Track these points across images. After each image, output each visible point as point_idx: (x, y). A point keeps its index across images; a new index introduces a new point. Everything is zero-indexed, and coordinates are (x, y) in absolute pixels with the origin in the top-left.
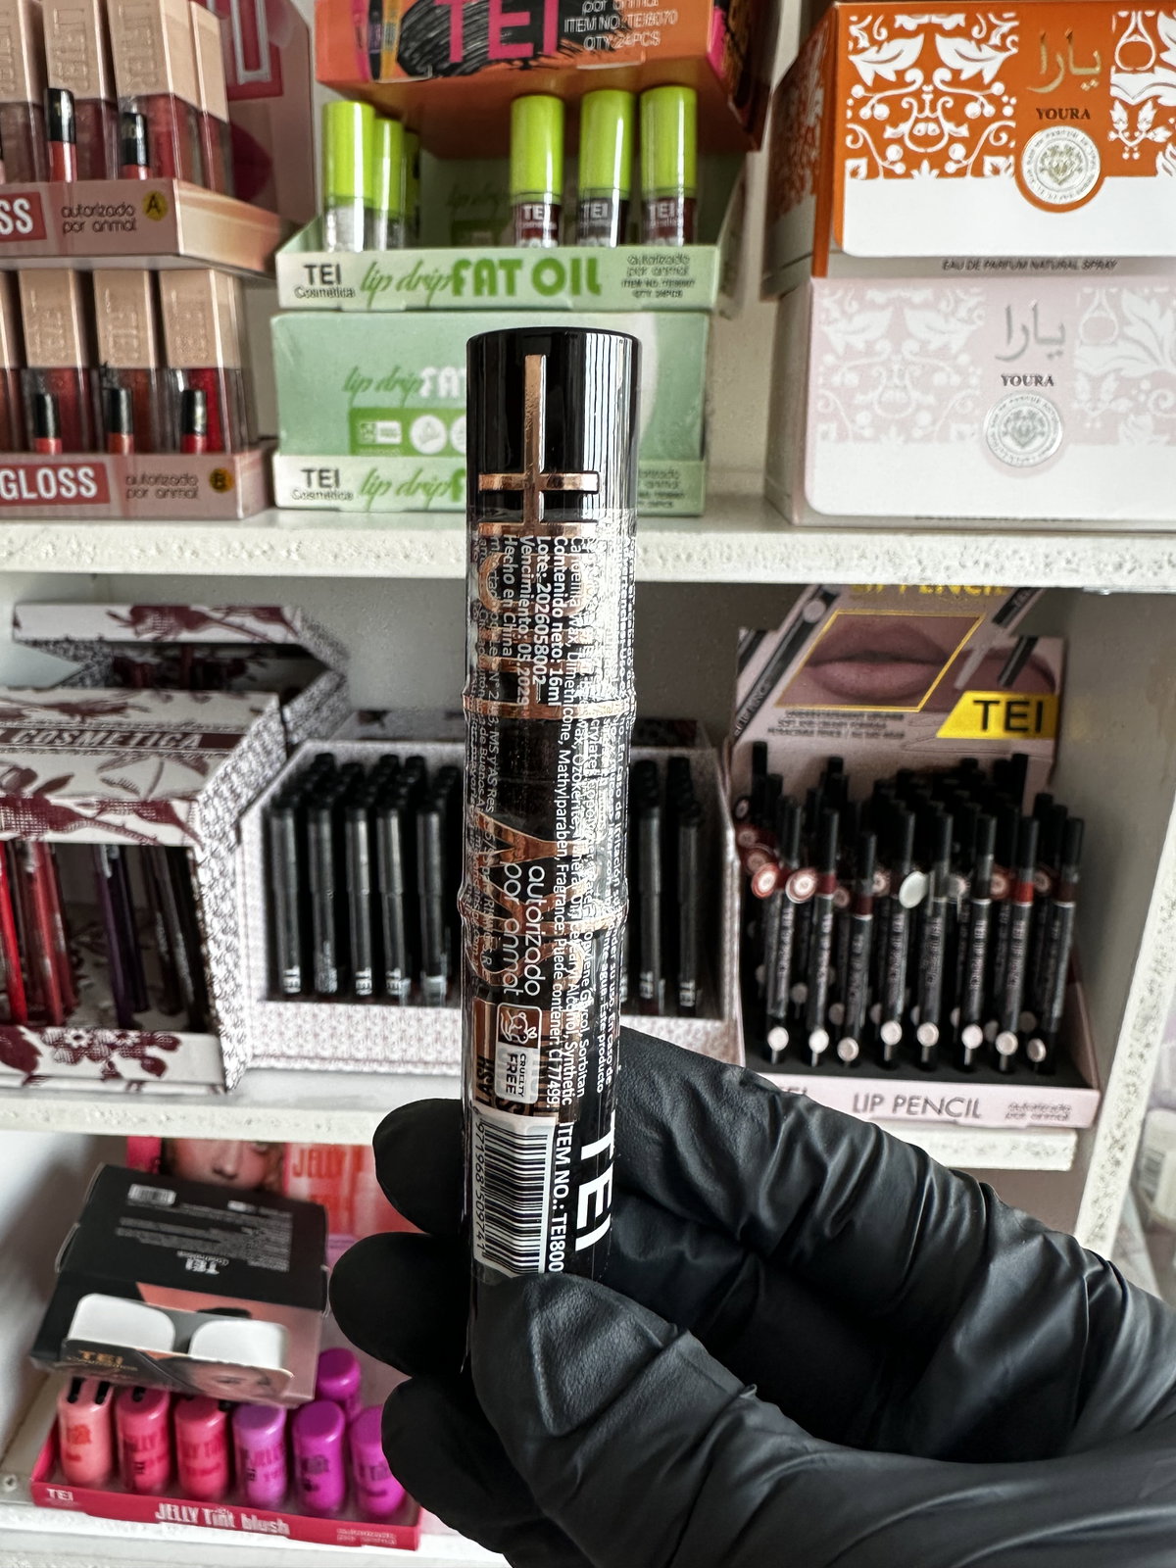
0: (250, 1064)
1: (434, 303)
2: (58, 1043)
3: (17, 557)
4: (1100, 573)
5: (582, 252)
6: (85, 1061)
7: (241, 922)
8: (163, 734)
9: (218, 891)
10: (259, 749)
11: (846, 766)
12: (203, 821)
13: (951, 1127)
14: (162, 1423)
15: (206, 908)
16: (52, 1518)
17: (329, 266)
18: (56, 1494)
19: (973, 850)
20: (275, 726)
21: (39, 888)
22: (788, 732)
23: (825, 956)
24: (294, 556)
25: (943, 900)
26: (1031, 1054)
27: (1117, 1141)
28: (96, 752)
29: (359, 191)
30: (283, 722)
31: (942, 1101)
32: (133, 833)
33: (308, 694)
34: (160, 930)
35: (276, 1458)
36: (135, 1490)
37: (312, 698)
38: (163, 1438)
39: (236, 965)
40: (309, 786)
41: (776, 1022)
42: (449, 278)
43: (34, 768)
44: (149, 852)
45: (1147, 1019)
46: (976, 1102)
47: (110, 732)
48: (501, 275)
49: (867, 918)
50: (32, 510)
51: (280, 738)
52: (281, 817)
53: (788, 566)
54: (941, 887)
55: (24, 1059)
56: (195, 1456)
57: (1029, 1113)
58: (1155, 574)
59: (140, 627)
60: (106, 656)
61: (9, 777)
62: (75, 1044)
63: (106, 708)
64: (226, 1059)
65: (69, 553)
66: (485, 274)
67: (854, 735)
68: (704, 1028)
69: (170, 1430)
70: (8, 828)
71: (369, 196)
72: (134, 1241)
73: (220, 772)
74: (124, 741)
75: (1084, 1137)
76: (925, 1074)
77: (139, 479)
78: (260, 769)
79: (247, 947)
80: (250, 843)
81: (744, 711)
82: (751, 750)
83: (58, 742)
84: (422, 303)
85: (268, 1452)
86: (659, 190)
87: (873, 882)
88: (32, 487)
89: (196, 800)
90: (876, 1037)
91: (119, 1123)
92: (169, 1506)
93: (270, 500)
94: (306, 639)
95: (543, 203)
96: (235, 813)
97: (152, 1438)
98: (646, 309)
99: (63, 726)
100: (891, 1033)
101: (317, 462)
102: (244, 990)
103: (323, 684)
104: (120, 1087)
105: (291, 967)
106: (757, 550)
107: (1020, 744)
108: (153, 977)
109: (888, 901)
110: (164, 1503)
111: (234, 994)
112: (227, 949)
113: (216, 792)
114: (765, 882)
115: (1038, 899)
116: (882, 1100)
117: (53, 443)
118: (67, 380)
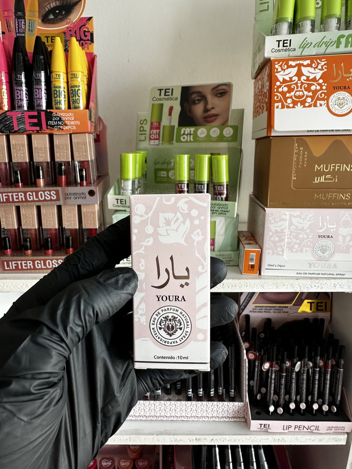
13: (311, 433)
22: (255, 312)
25: (306, 369)
26: (332, 411)
31: (309, 426)
46: (318, 426)
50: (45, 271)
53: (263, 288)
54: (305, 365)
57: (333, 429)
67: (274, 312)
68: (238, 404)
75: (349, 435)
76: (303, 417)
81: (242, 306)
82: (245, 316)
87: (286, 365)
90: (288, 407)
95: (184, 184)
100: (292, 406)
107: (321, 315)
109: (290, 369)
116: (291, 426)
117: (50, 251)
118: (54, 232)
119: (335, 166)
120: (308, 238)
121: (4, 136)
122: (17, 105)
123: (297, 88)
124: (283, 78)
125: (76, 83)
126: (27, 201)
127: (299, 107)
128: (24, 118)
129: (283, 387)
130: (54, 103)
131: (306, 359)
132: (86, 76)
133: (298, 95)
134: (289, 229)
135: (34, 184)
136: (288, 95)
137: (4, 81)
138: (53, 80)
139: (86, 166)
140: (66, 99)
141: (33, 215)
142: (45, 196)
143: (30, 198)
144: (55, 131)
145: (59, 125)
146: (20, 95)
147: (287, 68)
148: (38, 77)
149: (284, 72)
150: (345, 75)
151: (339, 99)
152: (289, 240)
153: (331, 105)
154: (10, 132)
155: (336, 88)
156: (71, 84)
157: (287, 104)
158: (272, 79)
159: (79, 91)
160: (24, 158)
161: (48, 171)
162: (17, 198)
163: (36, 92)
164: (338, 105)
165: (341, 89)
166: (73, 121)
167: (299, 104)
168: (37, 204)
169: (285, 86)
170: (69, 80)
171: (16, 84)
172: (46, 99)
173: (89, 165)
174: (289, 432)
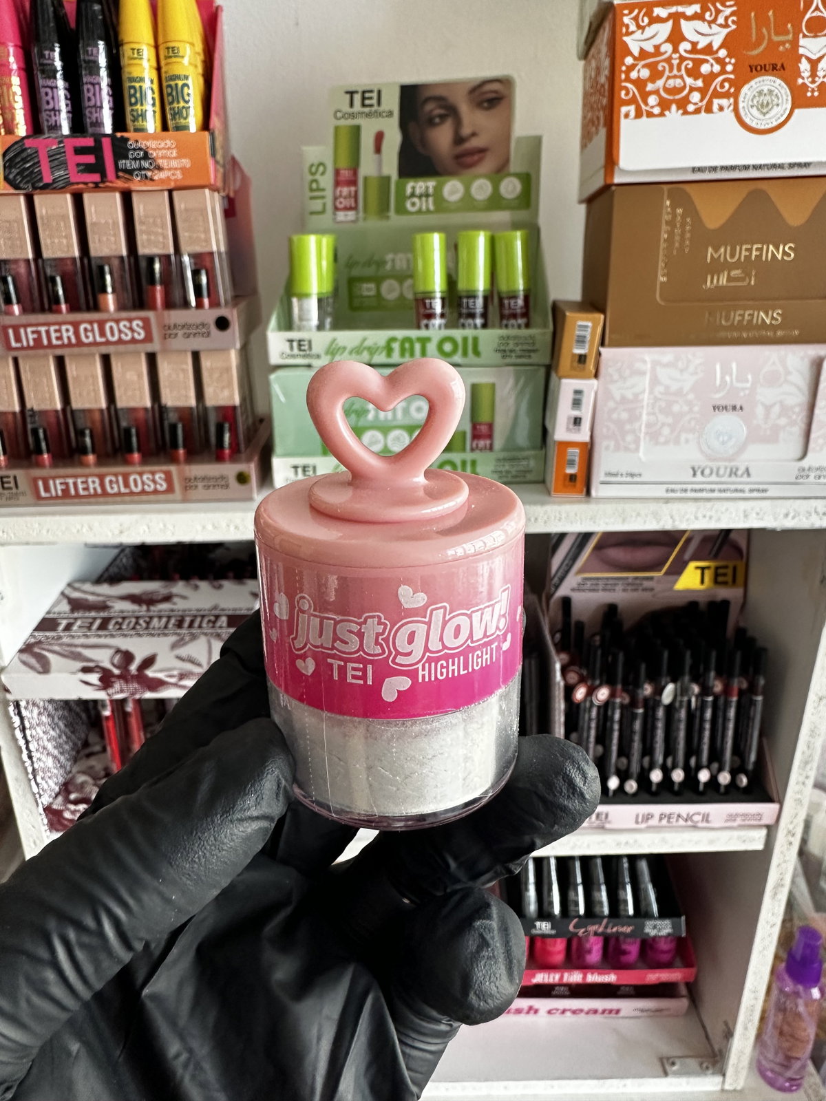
1: (373, 362)
3: (126, 534)
4: (775, 519)
8: (203, 617)
11: (620, 607)
13: (693, 829)
17: (304, 341)
19: (701, 667)
22: (583, 590)
23: (616, 735)
25: (686, 699)
26: (738, 782)
27: (789, 832)
42: (384, 347)
43: (131, 650)
45: (806, 763)
46: (708, 814)
47: (169, 617)
48: (417, 346)
50: (127, 498)
53: (594, 522)
54: (684, 691)
57: (739, 819)
58: (807, 518)
61: (118, 656)
63: (160, 597)
67: (624, 590)
70: (122, 691)
74: (180, 624)
75: (771, 830)
76: (678, 798)
77: (193, 478)
81: (556, 579)
82: (561, 601)
83: (138, 627)
87: (644, 690)
88: (126, 485)
95: (436, 298)
98: (508, 365)
100: (656, 776)
101: (300, 461)
106: (576, 515)
107: (723, 593)
109: (654, 701)
114: (580, 693)
115: (741, 693)
116: (652, 815)
117: (136, 456)
118: (141, 415)
119: (750, 250)
120: (691, 411)
121: (22, 199)
122: (45, 123)
123: (671, 70)
124: (641, 49)
125: (177, 70)
126: (80, 343)
127: (674, 113)
128: (64, 152)
129: (637, 738)
130: (132, 118)
131: (687, 678)
132: (198, 54)
133: (672, 85)
134: (651, 392)
135: (94, 306)
136: (650, 87)
137: (14, 66)
138: (125, 61)
139: (208, 264)
140: (158, 108)
141: (95, 377)
142: (120, 331)
143: (87, 337)
144: (136, 184)
145: (145, 169)
146: (53, 98)
147: (650, 24)
148: (92, 55)
149: (642, 33)
150: (776, 39)
151: (760, 93)
152: (652, 418)
153: (743, 107)
154: (35, 188)
155: (756, 70)
156: (166, 72)
157: (648, 108)
158: (616, 50)
159: (186, 88)
160: (70, 246)
161: (122, 277)
162: (58, 338)
163: (88, 90)
164: (758, 109)
165: (765, 70)
166: (175, 158)
167: (674, 107)
168: (104, 350)
169: (644, 66)
170: (163, 63)
171: (43, 72)
172: (110, 108)
173: (213, 261)
174: (649, 828)
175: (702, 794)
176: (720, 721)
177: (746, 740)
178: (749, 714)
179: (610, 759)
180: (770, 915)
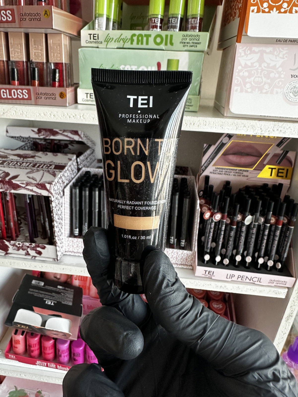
0: (64, 253)
1: (125, 47)
2: (14, 245)
3: (5, 114)
5: (168, 33)
6: (21, 250)
7: (63, 216)
8: (45, 164)
9: (57, 208)
10: (70, 170)
12: (54, 190)
13: (253, 284)
14: (38, 341)
15: (54, 213)
16: (10, 361)
17: (96, 34)
18: (11, 356)
19: (266, 210)
20: (75, 163)
21: (10, 204)
22: (215, 173)
23: (222, 236)
24: (82, 118)
25: (257, 224)
26: (277, 266)
28: (26, 169)
29: (105, 13)
30: (77, 162)
31: (251, 277)
32: (35, 192)
33: (84, 155)
34: (42, 217)
35: (67, 352)
36: (31, 357)
37: (85, 156)
38: (38, 345)
39: (61, 228)
40: (83, 181)
41: (207, 253)
42: (130, 39)
43: (9, 172)
44: (39, 197)
46: (261, 278)
47: (31, 163)
48: (145, 39)
49: (235, 227)
50: (10, 101)
51: (76, 167)
52: (75, 189)
54: (256, 220)
55: (5, 249)
56: (46, 350)
57: (275, 282)
59: (40, 134)
60: (31, 141)
61: (3, 174)
62: (18, 246)
63: (30, 156)
64: (58, 252)
65: (20, 114)
66: (140, 38)
67: (234, 175)
68: (187, 253)
69: (40, 343)
71: (108, 14)
72: (33, 295)
73: (59, 176)
74: (34, 166)
75: (290, 290)
76: (247, 269)
77: (40, 94)
78: (70, 175)
79: (65, 223)
80: (67, 195)
81: (204, 167)
82: (205, 177)
83: (16, 165)
84: (122, 46)
85: (65, 350)
86: (192, 15)
87: (237, 218)
89: (52, 184)
90: (234, 258)
91: (29, 267)
92: (39, 362)
93: (76, 102)
94: (84, 140)
95: (158, 18)
96: (63, 187)
97: (35, 345)
98: (186, 51)
99: (18, 161)
100: (238, 258)
101: (89, 91)
102: (63, 234)
103: (88, 152)
104: (30, 257)
105: (76, 229)
106: (214, 123)
107: (281, 181)
108: (39, 228)
109: (241, 223)
110: (38, 361)
111: (61, 235)
112: (59, 224)
113: (58, 182)
114: (207, 215)
115: (283, 225)
116: (234, 276)
117: (16, 82)
118: (21, 65)
129: (232, 239)
131: (258, 214)
174: (232, 281)
175: (259, 269)
176: (272, 237)
177: (283, 247)
178: (286, 234)
179: (219, 248)
180: (284, 329)
